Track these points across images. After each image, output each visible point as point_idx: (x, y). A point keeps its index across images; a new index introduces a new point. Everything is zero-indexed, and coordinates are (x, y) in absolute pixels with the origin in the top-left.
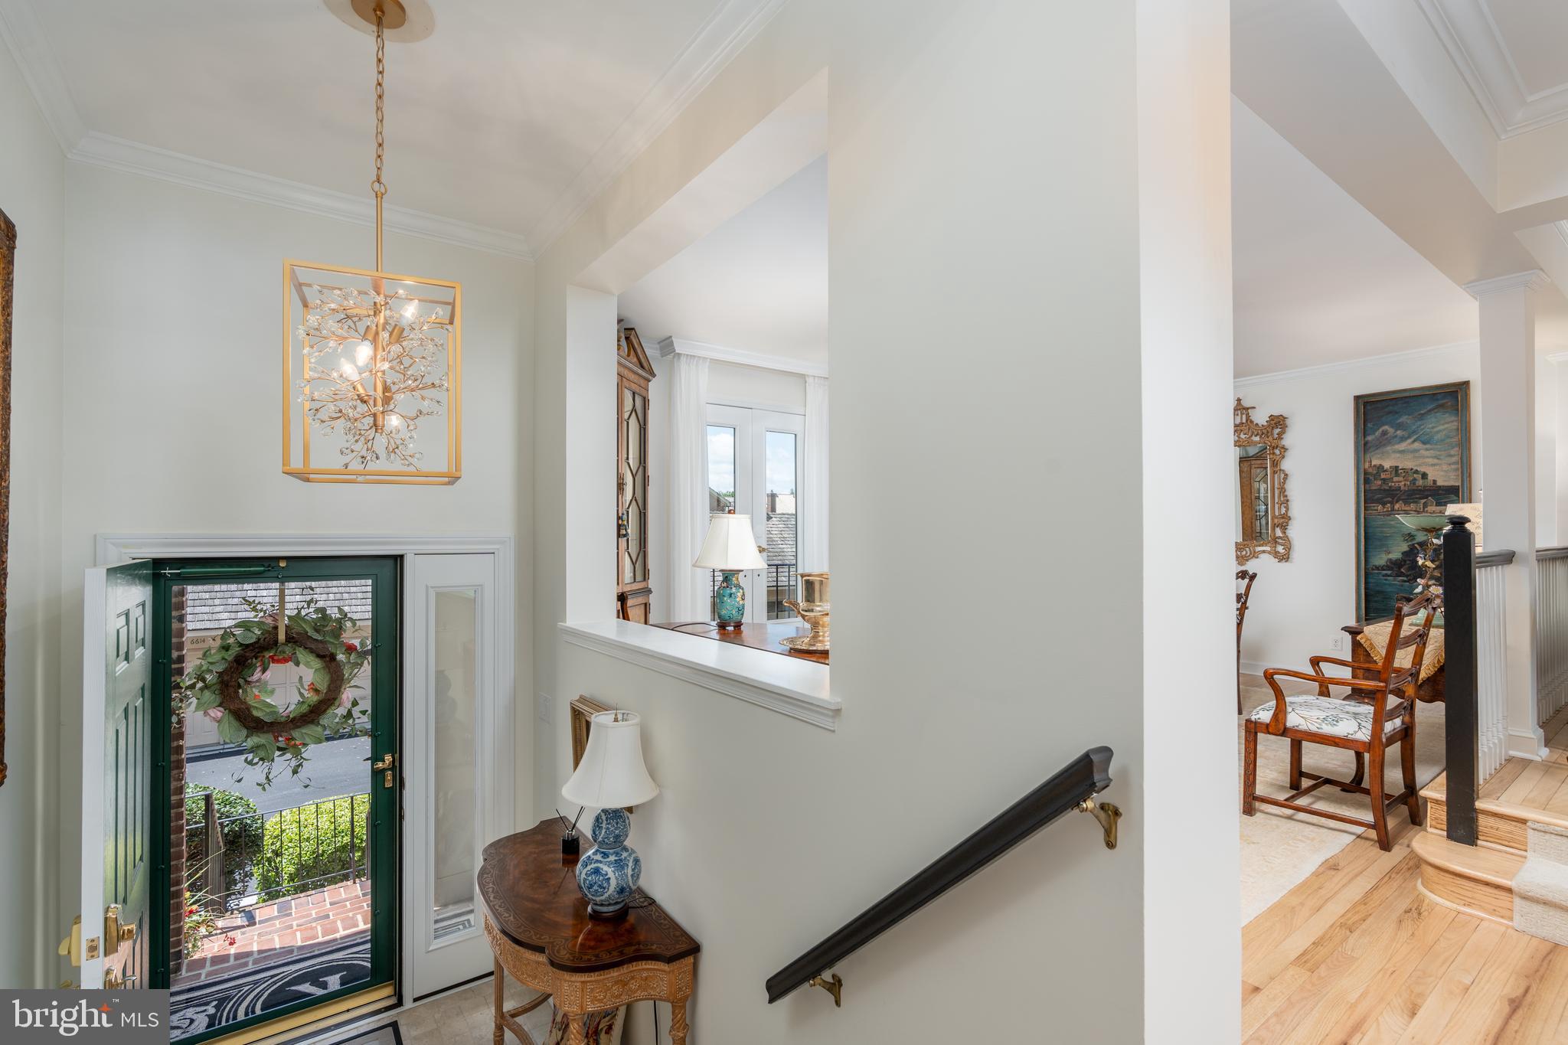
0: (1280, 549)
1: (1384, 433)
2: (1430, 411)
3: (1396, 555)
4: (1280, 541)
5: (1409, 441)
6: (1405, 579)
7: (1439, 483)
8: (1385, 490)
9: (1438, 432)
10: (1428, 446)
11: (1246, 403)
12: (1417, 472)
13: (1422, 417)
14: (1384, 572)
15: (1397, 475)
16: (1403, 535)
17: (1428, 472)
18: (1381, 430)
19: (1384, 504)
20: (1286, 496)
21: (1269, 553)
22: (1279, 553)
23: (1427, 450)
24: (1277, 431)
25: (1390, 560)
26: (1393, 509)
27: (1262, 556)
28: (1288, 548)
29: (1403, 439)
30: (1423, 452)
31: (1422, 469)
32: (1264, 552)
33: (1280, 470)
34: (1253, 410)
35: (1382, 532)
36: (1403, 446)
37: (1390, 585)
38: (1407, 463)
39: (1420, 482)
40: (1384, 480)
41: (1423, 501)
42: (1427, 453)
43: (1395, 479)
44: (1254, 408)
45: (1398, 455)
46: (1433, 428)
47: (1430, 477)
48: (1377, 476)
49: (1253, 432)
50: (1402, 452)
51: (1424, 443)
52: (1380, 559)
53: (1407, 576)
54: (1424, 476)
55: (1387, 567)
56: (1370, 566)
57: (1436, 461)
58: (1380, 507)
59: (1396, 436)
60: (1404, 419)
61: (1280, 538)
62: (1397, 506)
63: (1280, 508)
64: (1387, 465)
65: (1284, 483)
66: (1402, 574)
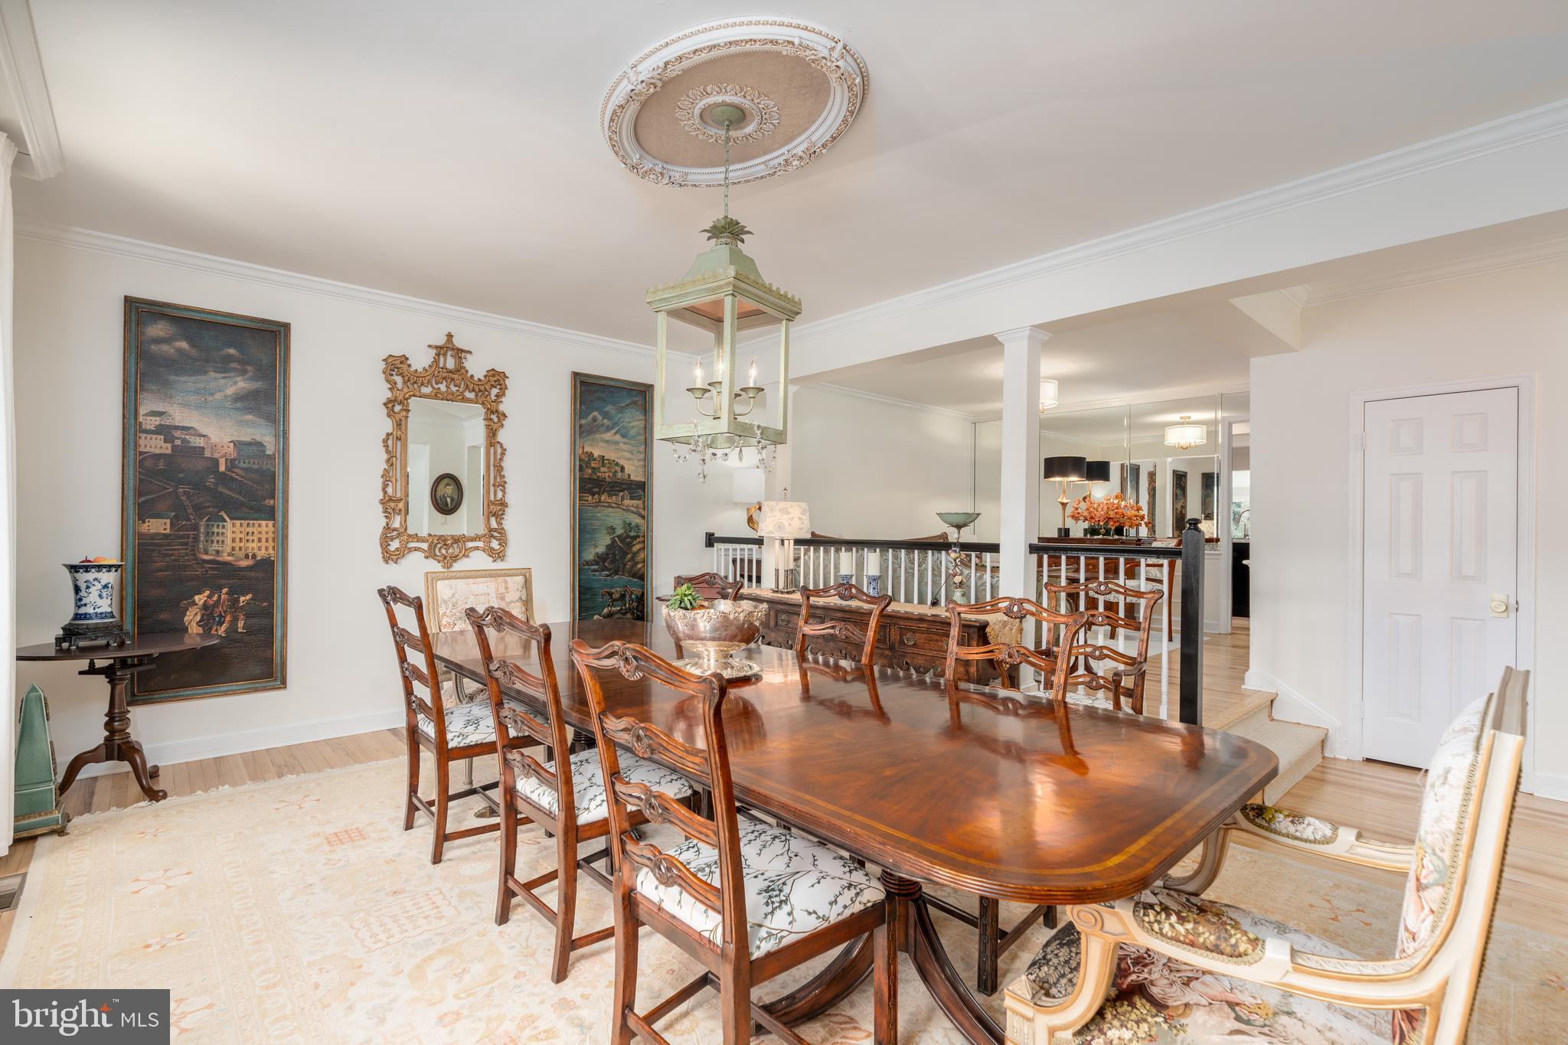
0: (495, 544)
1: (595, 419)
2: (628, 405)
3: (601, 549)
4: (495, 534)
5: (613, 431)
6: (607, 573)
7: (632, 478)
8: (594, 479)
9: (633, 427)
10: (625, 440)
11: (458, 343)
12: (617, 464)
13: (621, 410)
14: (593, 567)
15: (603, 465)
16: (607, 528)
17: (625, 466)
18: (592, 416)
19: (593, 494)
20: (504, 476)
21: (484, 550)
22: (494, 550)
23: (625, 443)
24: (494, 391)
25: (597, 554)
26: (600, 501)
27: (473, 554)
28: (503, 542)
29: (609, 429)
30: (621, 445)
31: (621, 462)
32: (477, 548)
33: (498, 442)
34: (468, 356)
35: (592, 525)
36: (608, 436)
37: (597, 580)
38: (610, 455)
39: (619, 475)
40: (593, 468)
41: (621, 494)
42: (625, 447)
43: (602, 469)
44: (470, 352)
45: (604, 445)
46: (629, 422)
47: (627, 471)
48: (588, 464)
49: (467, 386)
50: (607, 442)
51: (623, 437)
52: (589, 556)
53: (609, 570)
54: (623, 469)
55: (596, 562)
56: (582, 560)
57: (630, 456)
58: (590, 498)
59: (603, 425)
60: (609, 408)
61: (495, 530)
62: (603, 498)
63: (495, 492)
64: (596, 453)
65: (501, 459)
66: (605, 569)
